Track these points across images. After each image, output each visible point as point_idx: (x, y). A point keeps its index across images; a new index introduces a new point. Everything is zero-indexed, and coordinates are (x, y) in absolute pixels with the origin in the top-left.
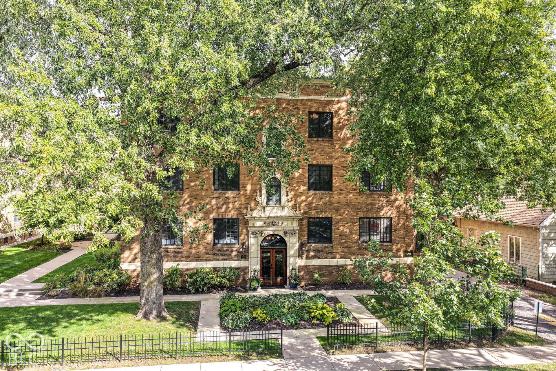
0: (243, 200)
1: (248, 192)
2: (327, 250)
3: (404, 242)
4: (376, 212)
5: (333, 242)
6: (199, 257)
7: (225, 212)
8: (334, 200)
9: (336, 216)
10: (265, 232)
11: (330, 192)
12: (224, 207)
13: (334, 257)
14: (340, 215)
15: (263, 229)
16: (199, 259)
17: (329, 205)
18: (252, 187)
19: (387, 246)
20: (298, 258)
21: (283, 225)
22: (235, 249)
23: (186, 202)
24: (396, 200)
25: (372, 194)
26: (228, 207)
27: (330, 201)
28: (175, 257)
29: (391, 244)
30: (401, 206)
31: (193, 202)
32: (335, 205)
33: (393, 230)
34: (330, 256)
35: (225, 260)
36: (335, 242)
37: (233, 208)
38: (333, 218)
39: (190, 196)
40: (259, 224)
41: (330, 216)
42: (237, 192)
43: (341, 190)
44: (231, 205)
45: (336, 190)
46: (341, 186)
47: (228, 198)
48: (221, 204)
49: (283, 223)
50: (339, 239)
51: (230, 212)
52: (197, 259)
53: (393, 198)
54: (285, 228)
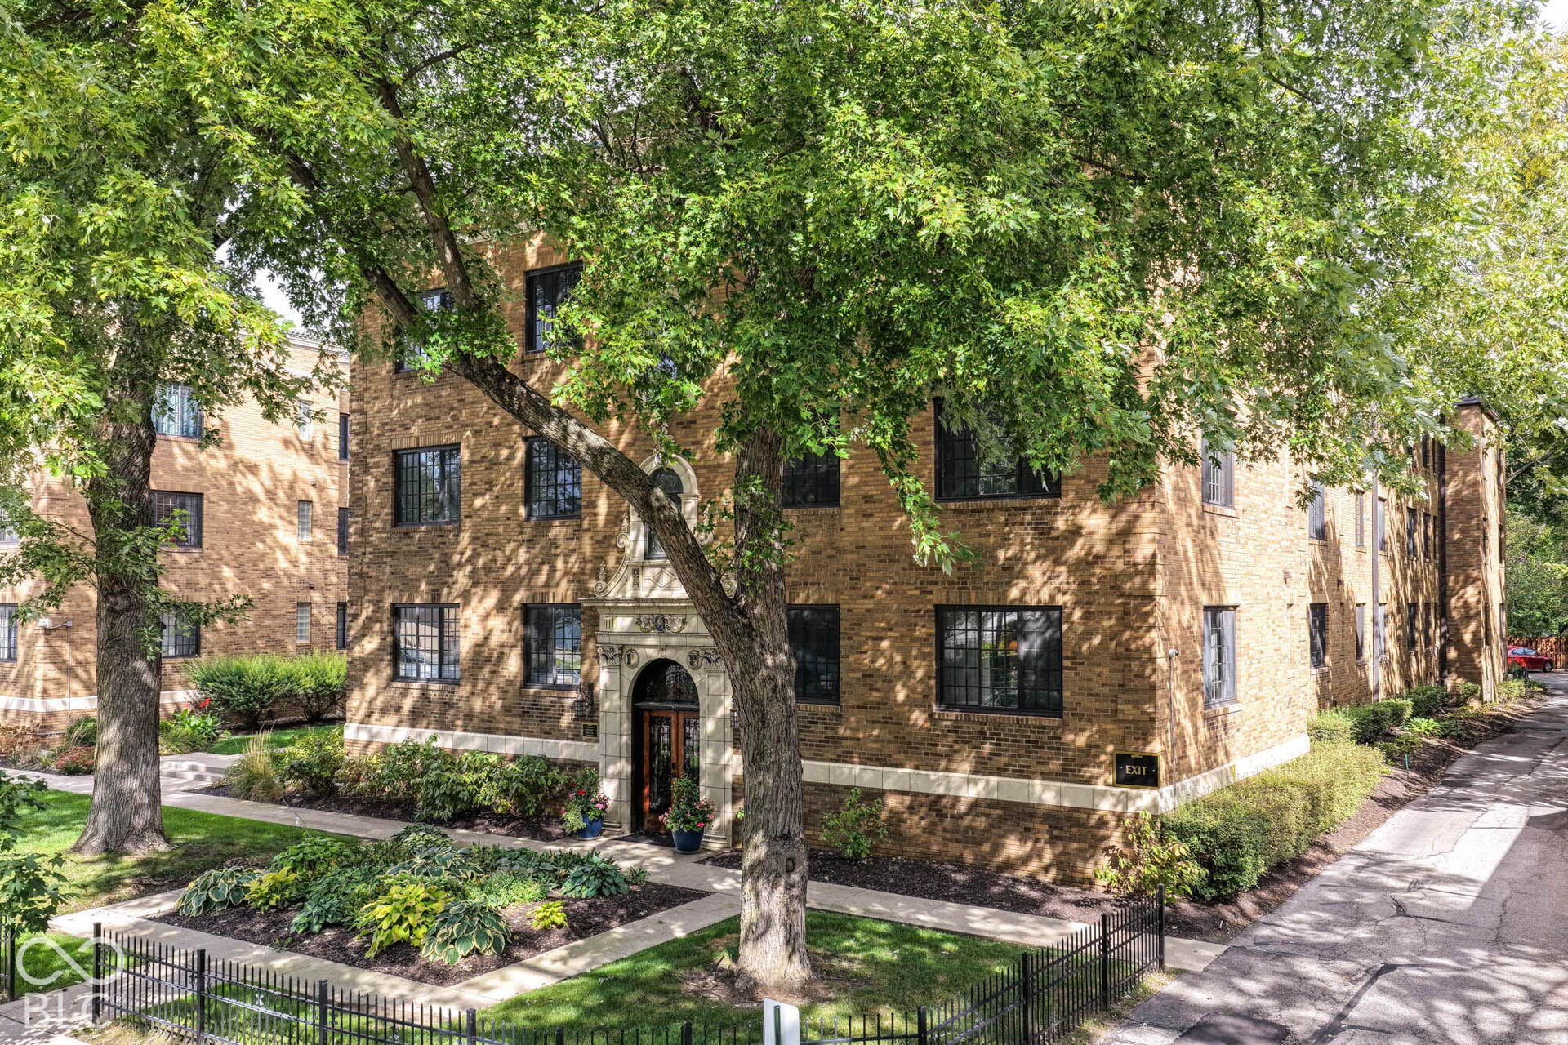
0: (587, 548)
1: (601, 520)
2: (820, 727)
3: (1114, 716)
4: (997, 584)
5: (844, 697)
6: (491, 719)
7: (547, 585)
8: (845, 540)
9: (853, 600)
10: (640, 651)
11: (830, 510)
12: (545, 568)
13: (845, 758)
14: (865, 597)
15: (632, 640)
16: (492, 725)
17: (829, 557)
18: (610, 506)
19: (1042, 729)
20: (730, 751)
21: (686, 629)
22: (569, 703)
23: (466, 556)
24: (1076, 532)
25: (979, 511)
26: (553, 570)
27: (831, 545)
28: (443, 714)
29: (1056, 721)
30: (1099, 559)
31: (479, 555)
32: (849, 557)
33: (1066, 663)
34: (832, 752)
35: (547, 734)
36: (848, 698)
37: (566, 574)
38: (843, 607)
39: (474, 540)
40: (622, 623)
41: (830, 599)
42: (575, 522)
43: (868, 499)
44: (560, 564)
45: (850, 503)
46: (866, 484)
47: (553, 543)
48: (538, 560)
49: (684, 622)
50: (862, 689)
51: (558, 584)
52: (488, 725)
53: (1061, 524)
54: (691, 641)
